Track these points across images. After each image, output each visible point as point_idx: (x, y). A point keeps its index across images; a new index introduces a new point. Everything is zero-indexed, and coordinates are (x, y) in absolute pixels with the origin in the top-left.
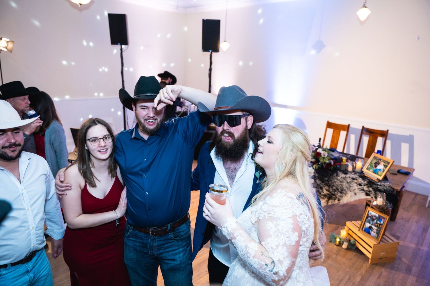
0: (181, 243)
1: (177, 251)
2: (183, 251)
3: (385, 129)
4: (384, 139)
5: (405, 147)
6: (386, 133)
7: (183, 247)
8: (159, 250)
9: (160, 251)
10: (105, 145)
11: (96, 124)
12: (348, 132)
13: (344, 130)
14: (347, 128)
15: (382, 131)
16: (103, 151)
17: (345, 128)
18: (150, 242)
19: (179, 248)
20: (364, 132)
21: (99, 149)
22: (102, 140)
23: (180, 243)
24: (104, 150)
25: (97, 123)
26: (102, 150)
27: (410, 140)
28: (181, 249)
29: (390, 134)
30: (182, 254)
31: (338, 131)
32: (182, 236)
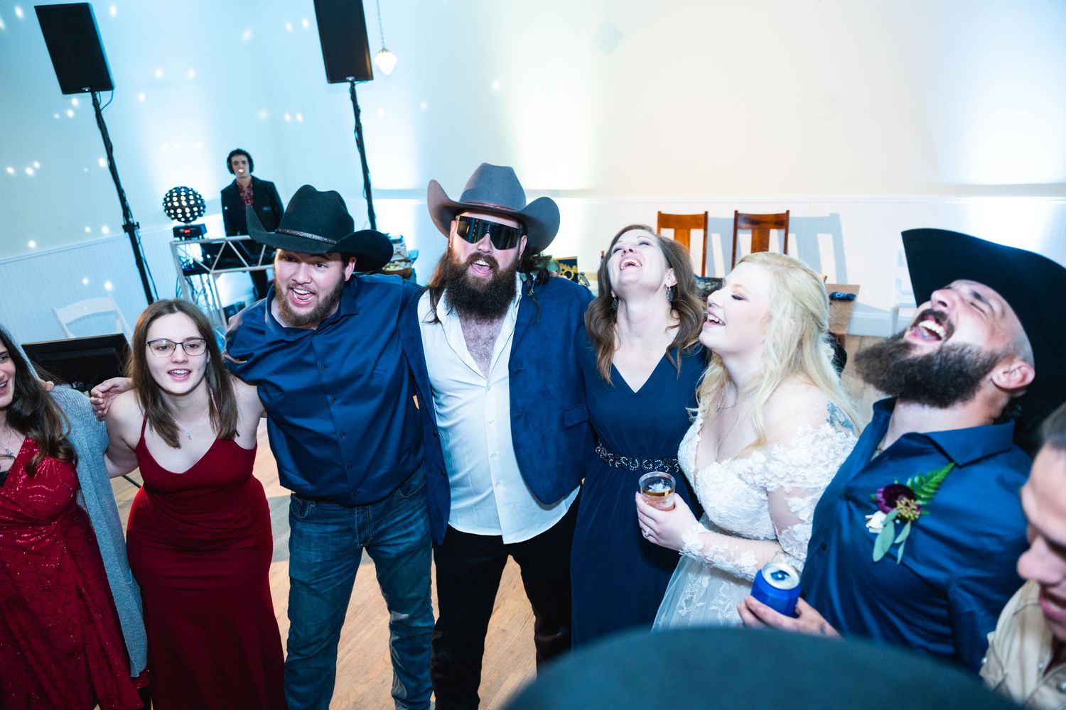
0: (417, 502)
1: (412, 518)
2: (422, 515)
3: (783, 211)
4: (783, 232)
5: (825, 242)
6: (785, 219)
7: (420, 508)
8: (377, 528)
9: (380, 528)
10: (186, 359)
11: (172, 311)
12: (706, 230)
13: (697, 226)
14: (703, 220)
15: (777, 216)
16: (179, 372)
17: (700, 222)
18: (358, 518)
19: (415, 512)
20: (741, 224)
21: (172, 367)
22: (179, 347)
23: (415, 502)
24: (183, 372)
25: (176, 309)
26: (177, 370)
27: (832, 224)
28: (418, 513)
29: (794, 218)
30: (422, 521)
31: (686, 231)
32: (417, 487)
